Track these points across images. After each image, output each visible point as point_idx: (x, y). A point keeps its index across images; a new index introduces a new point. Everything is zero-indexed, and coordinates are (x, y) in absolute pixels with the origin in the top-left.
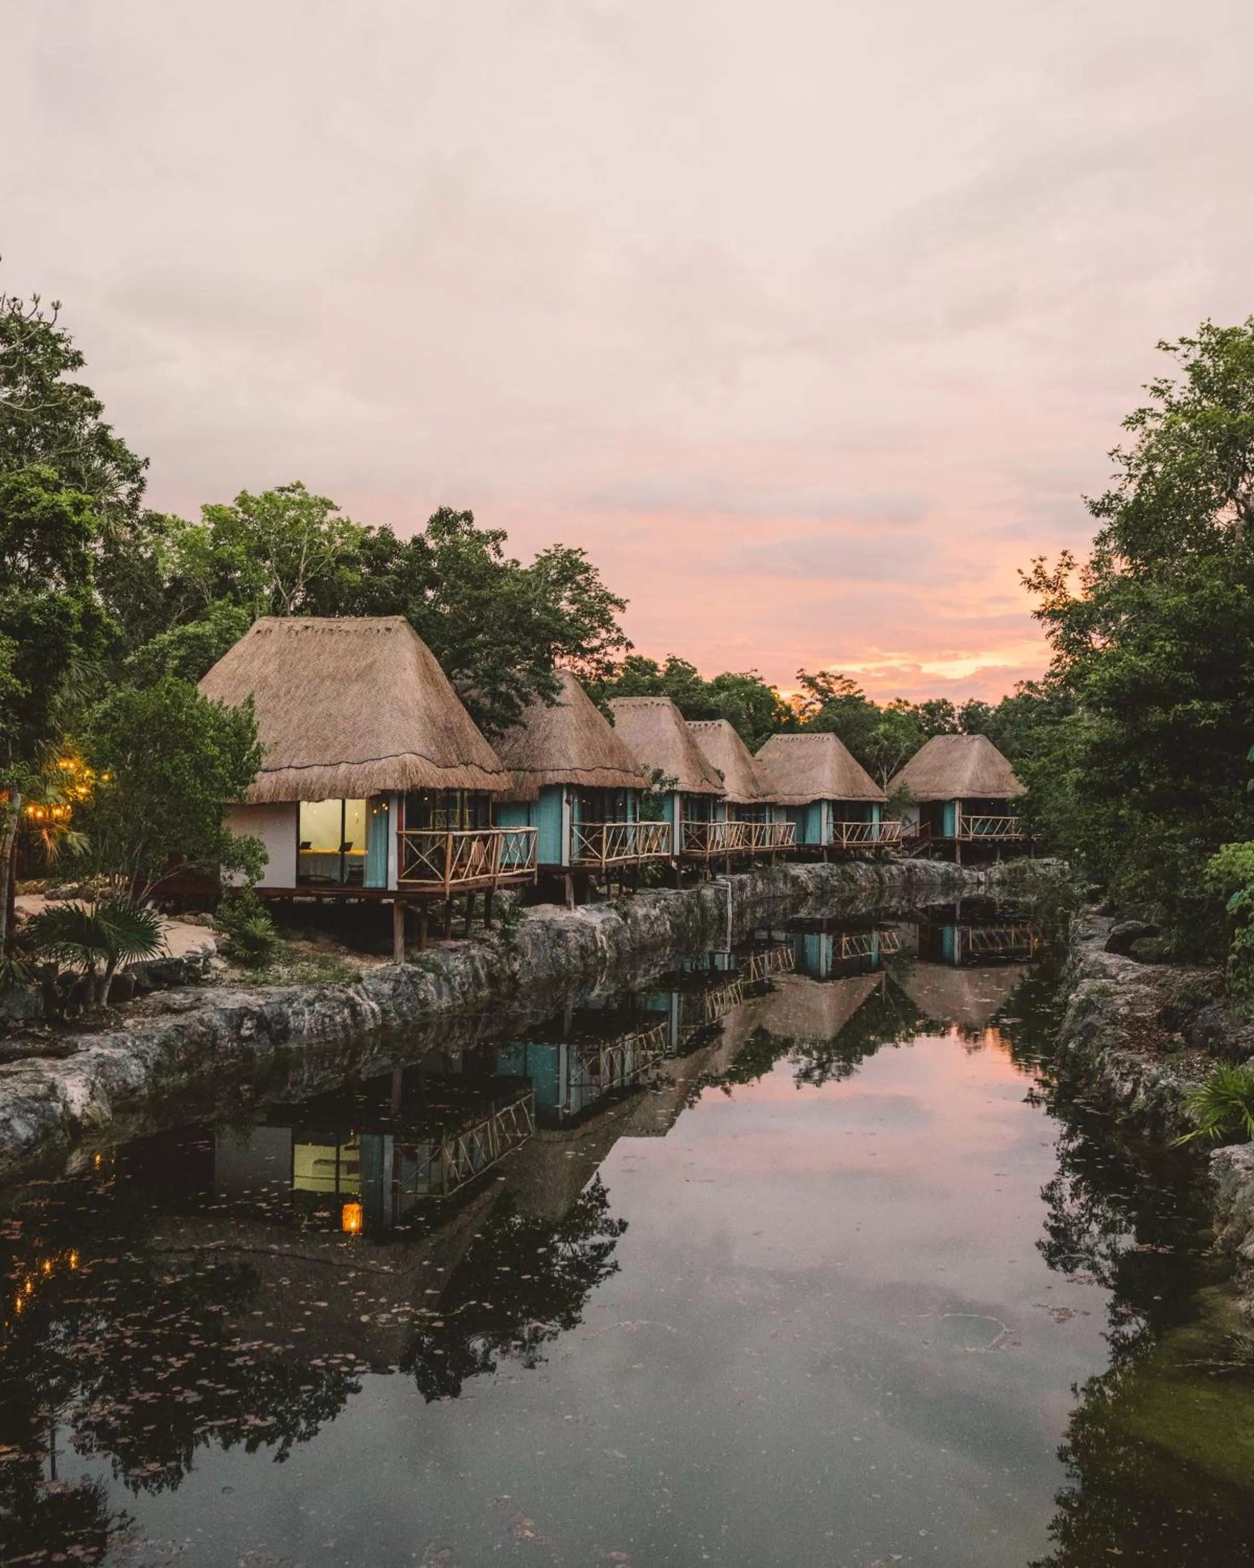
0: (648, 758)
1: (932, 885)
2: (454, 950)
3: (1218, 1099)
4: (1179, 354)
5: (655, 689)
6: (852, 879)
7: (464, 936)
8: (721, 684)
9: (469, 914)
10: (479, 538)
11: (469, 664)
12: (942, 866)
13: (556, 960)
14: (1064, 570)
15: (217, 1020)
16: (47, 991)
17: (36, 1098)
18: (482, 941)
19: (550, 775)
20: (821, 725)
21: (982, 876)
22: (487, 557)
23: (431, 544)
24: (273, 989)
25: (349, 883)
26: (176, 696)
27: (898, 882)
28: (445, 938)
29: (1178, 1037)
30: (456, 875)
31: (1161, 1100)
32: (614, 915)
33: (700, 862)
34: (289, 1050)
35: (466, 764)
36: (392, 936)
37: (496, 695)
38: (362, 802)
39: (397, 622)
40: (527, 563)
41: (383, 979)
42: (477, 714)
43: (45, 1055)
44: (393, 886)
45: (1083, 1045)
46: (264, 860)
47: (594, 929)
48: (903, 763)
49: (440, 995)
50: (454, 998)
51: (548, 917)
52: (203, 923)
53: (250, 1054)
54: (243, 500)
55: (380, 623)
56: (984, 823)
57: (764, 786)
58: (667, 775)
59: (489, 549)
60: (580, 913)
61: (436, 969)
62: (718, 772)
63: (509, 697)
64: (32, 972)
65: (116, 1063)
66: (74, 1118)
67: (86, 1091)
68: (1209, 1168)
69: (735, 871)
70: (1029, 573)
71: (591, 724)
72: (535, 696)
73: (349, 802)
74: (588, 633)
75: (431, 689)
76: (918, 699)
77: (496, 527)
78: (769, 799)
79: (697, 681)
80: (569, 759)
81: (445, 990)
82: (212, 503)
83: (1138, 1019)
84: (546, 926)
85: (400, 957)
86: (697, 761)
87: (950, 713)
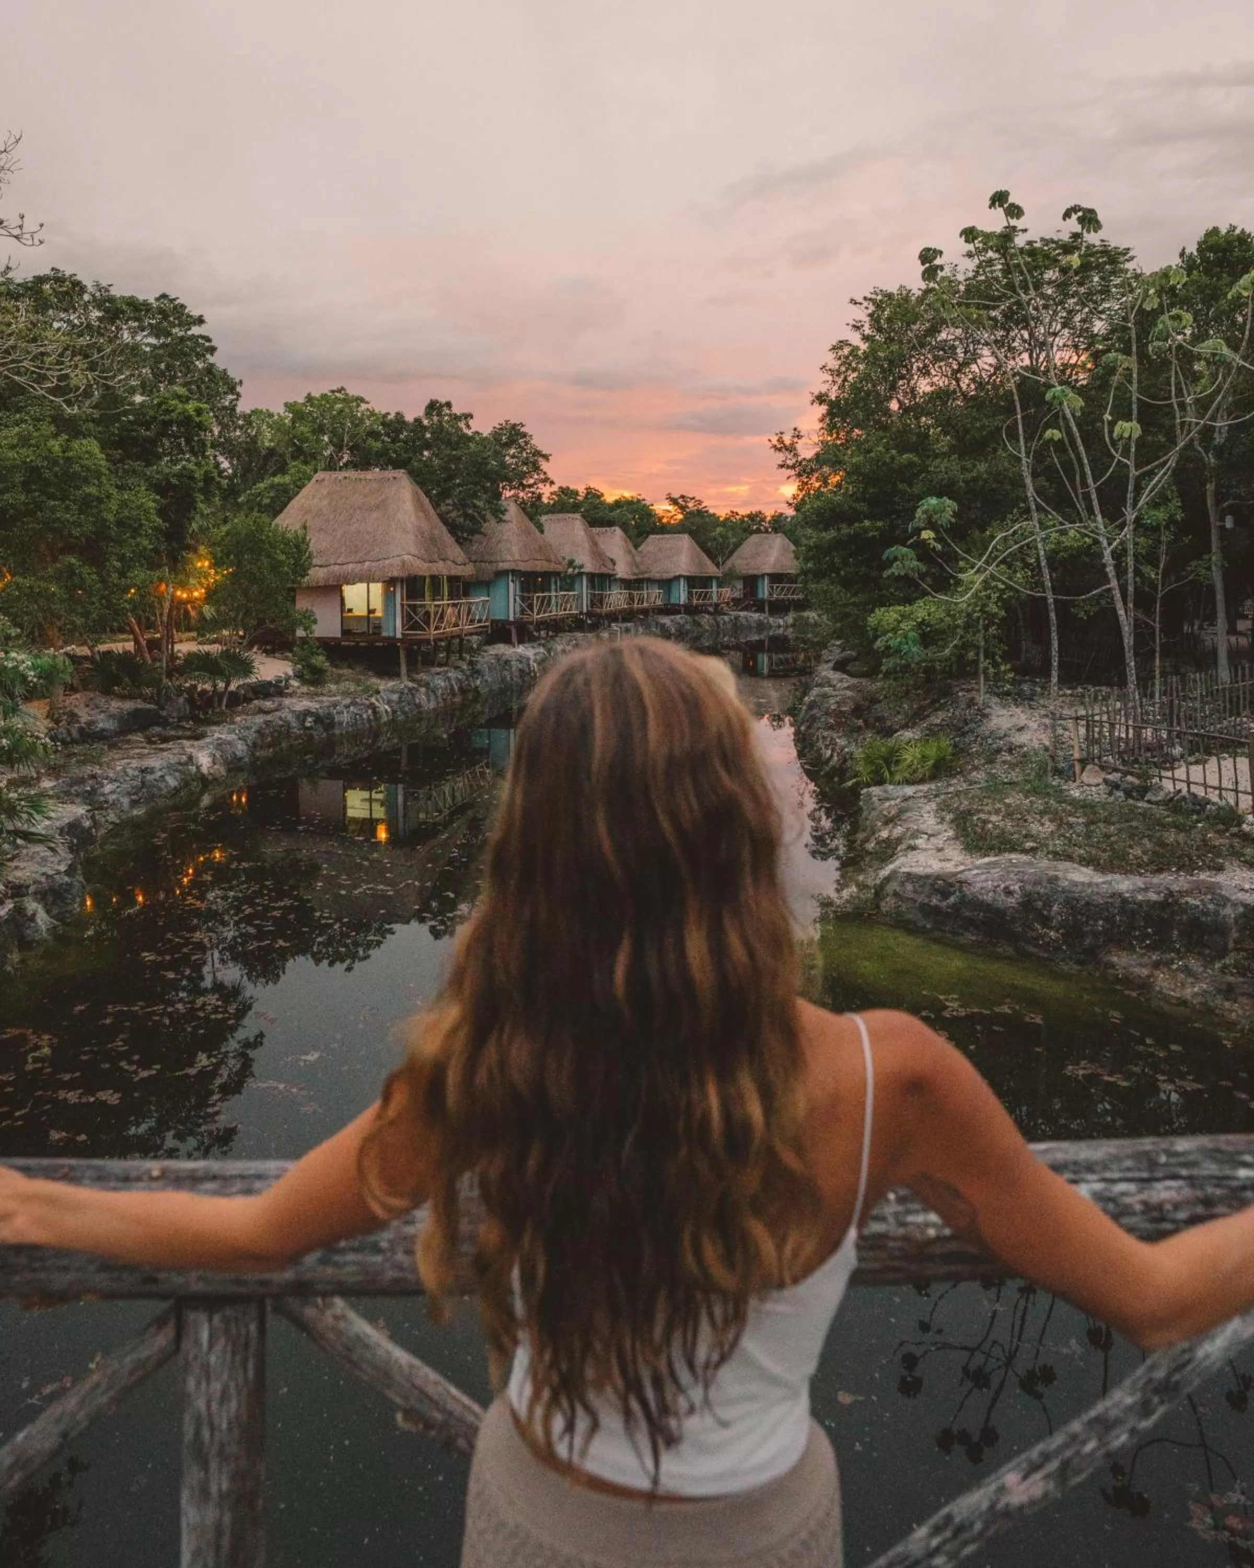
0: (566, 553)
1: (749, 627)
2: (438, 674)
3: (869, 760)
4: (862, 307)
5: (575, 508)
6: (699, 625)
7: (446, 665)
8: (618, 504)
9: (448, 649)
10: (457, 418)
11: (448, 497)
12: (756, 616)
13: (503, 679)
14: (796, 440)
15: (290, 717)
16: (191, 701)
17: (180, 763)
18: (456, 668)
19: (501, 564)
20: (680, 529)
21: (781, 622)
22: (461, 430)
23: (426, 422)
24: (325, 699)
25: (374, 634)
26: (259, 525)
27: (729, 626)
28: (433, 665)
29: (860, 722)
30: (437, 628)
31: (845, 761)
32: (542, 650)
33: (600, 616)
34: (334, 735)
35: (444, 560)
36: (399, 665)
37: (466, 516)
38: (380, 585)
39: (400, 473)
40: (486, 432)
41: (393, 692)
42: (453, 529)
43: (188, 738)
44: (399, 636)
45: (809, 727)
46: (315, 622)
47: (528, 659)
48: (732, 553)
49: (429, 701)
50: (438, 703)
51: (500, 652)
52: (286, 659)
53: (311, 736)
54: (309, 398)
55: (391, 473)
56: (783, 588)
57: (642, 567)
58: (578, 562)
59: (462, 425)
60: (521, 649)
61: (427, 685)
62: (612, 560)
63: (473, 516)
64: (180, 690)
65: (229, 743)
66: (203, 775)
67: (210, 759)
68: (859, 800)
69: (625, 620)
70: (775, 442)
71: (528, 532)
72: (489, 516)
73: (371, 585)
74: (523, 475)
75: (421, 514)
76: (744, 511)
77: (466, 411)
78: (646, 576)
79: (603, 503)
80: (512, 555)
81: (432, 698)
82: (291, 401)
83: (841, 712)
84: (498, 657)
85: (404, 678)
86: (597, 553)
87: (763, 520)
